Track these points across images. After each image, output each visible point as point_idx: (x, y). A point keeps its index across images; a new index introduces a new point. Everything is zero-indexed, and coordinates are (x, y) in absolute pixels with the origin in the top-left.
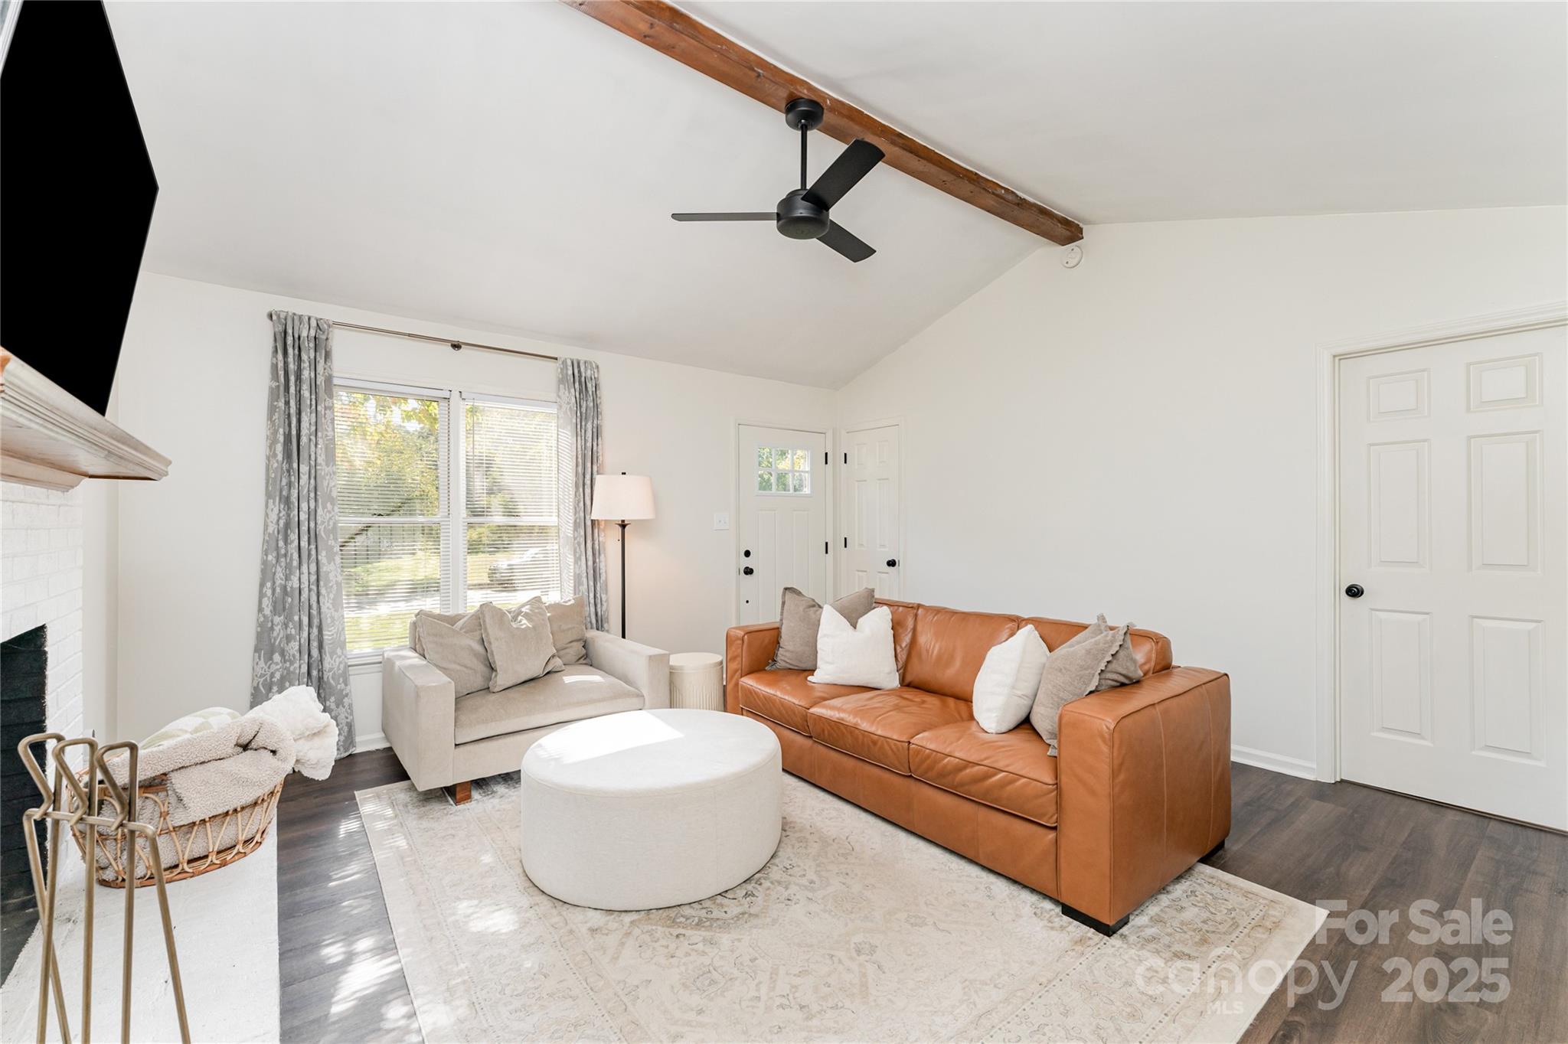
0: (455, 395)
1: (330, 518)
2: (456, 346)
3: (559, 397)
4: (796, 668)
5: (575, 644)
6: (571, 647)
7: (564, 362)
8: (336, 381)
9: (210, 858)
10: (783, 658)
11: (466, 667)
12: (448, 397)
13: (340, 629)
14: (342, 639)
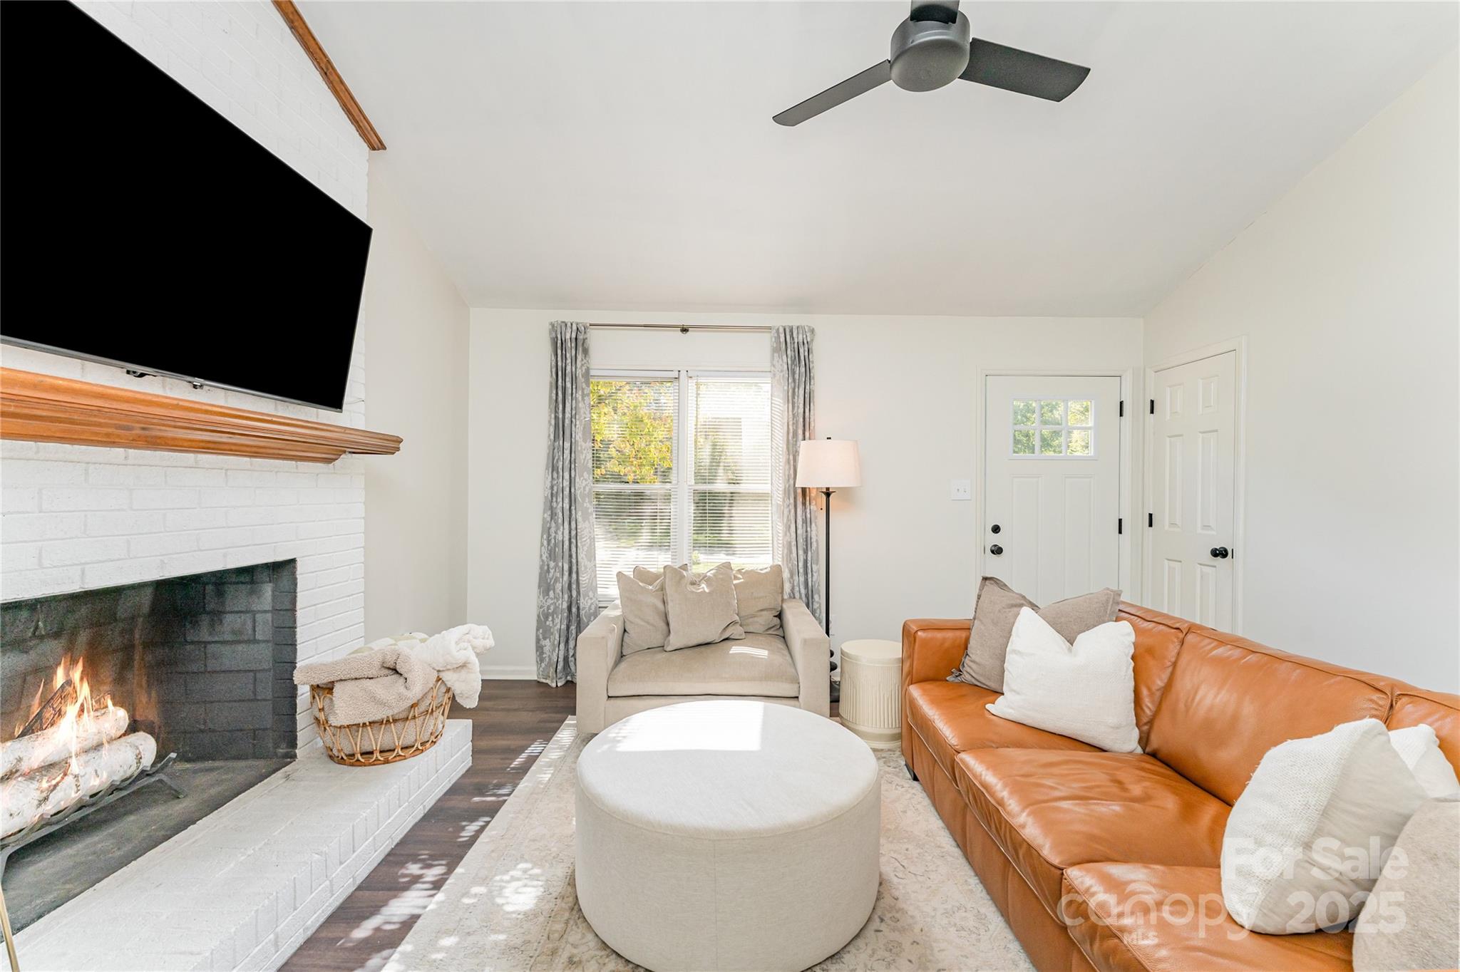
0: (683, 374)
1: (586, 485)
2: (684, 330)
3: (774, 366)
4: (985, 687)
5: (765, 613)
6: (761, 616)
7: (778, 331)
8: (592, 373)
9: (396, 750)
10: (969, 670)
11: (648, 623)
12: (677, 377)
13: (593, 576)
14: (594, 584)
